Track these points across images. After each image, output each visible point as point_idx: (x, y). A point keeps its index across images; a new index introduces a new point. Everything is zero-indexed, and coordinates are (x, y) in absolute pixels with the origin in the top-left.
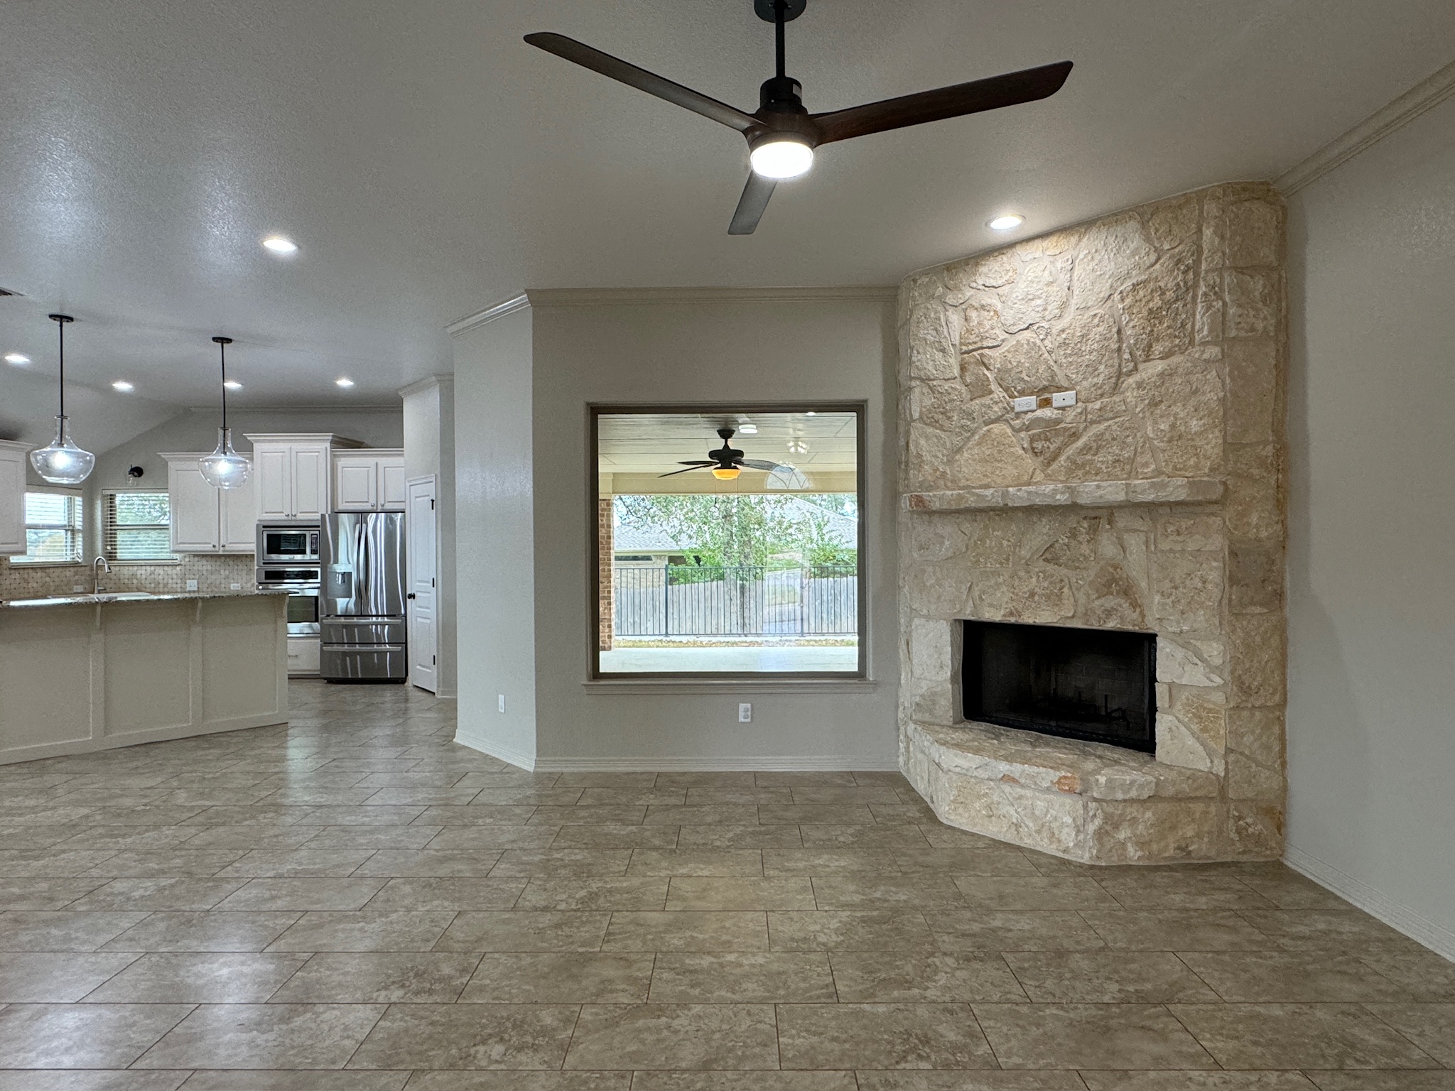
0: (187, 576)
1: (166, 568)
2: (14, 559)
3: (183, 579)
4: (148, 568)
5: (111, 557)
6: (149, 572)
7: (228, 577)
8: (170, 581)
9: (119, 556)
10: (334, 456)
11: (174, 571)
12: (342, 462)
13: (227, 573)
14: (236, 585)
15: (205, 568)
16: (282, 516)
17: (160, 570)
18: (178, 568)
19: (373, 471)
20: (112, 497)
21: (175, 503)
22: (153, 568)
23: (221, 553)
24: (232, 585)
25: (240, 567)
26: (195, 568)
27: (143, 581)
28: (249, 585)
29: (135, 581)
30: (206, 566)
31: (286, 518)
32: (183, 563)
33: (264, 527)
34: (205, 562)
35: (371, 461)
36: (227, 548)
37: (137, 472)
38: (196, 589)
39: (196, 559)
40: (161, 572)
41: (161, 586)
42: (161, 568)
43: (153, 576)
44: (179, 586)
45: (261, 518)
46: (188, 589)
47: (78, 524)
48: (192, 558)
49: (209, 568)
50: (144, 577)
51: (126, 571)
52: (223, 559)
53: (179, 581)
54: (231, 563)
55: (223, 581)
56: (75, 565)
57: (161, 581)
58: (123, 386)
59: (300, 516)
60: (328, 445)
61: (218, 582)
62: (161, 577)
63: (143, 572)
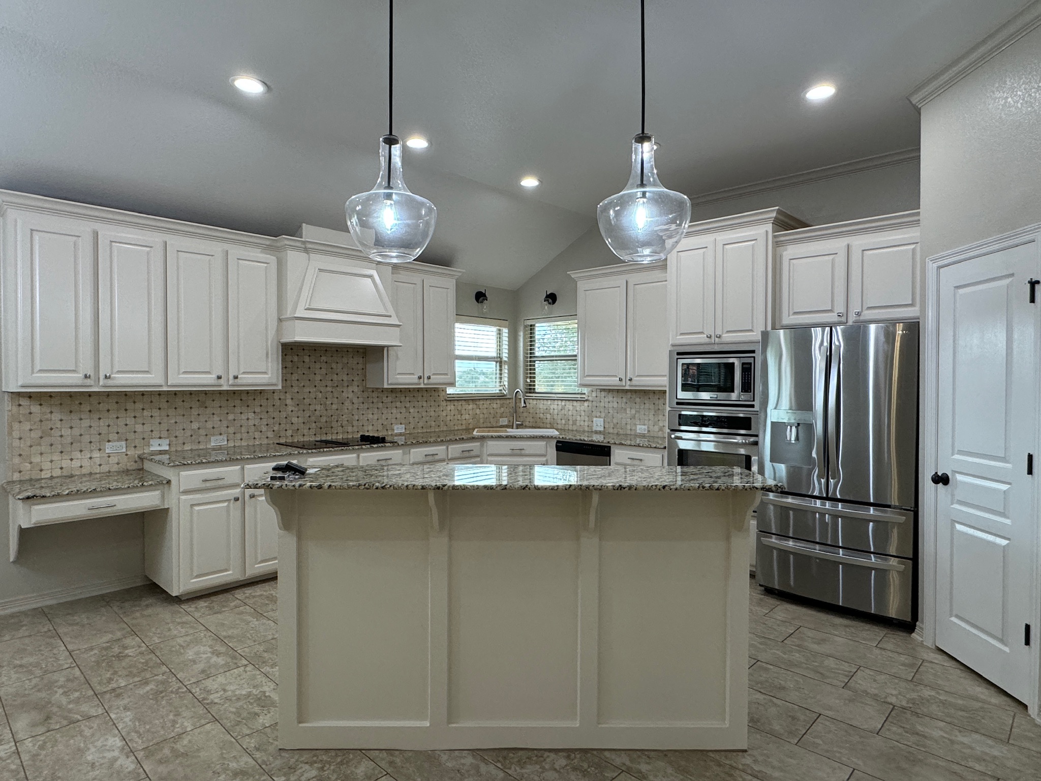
0: (594, 414)
1: (575, 403)
2: (450, 391)
3: (590, 417)
4: (560, 402)
5: (530, 389)
6: (560, 407)
7: (632, 418)
8: (578, 418)
9: (538, 388)
10: (777, 244)
11: (582, 408)
12: (790, 251)
13: (633, 411)
14: (643, 427)
15: (611, 405)
16: (702, 339)
17: (569, 405)
18: (586, 404)
19: (841, 260)
20: (532, 327)
21: (584, 331)
22: (563, 403)
23: (627, 388)
24: (638, 427)
25: (647, 405)
26: (602, 404)
27: (555, 417)
28: (656, 428)
29: (548, 416)
30: (612, 402)
31: (707, 340)
32: (590, 398)
33: (678, 354)
34: (611, 399)
35: (838, 244)
36: (634, 383)
37: (552, 298)
38: (602, 429)
39: (603, 394)
40: (571, 407)
41: (571, 422)
42: (571, 403)
43: (563, 411)
44: (586, 424)
45: (677, 342)
46: (594, 429)
47: (505, 356)
48: (598, 392)
49: (615, 405)
50: (556, 412)
51: (542, 405)
52: (629, 395)
53: (587, 419)
54: (638, 400)
55: (629, 421)
56: (500, 397)
57: (570, 418)
58: (530, 182)
59: (727, 338)
60: (769, 227)
61: (624, 422)
62: (570, 413)
63: (555, 407)
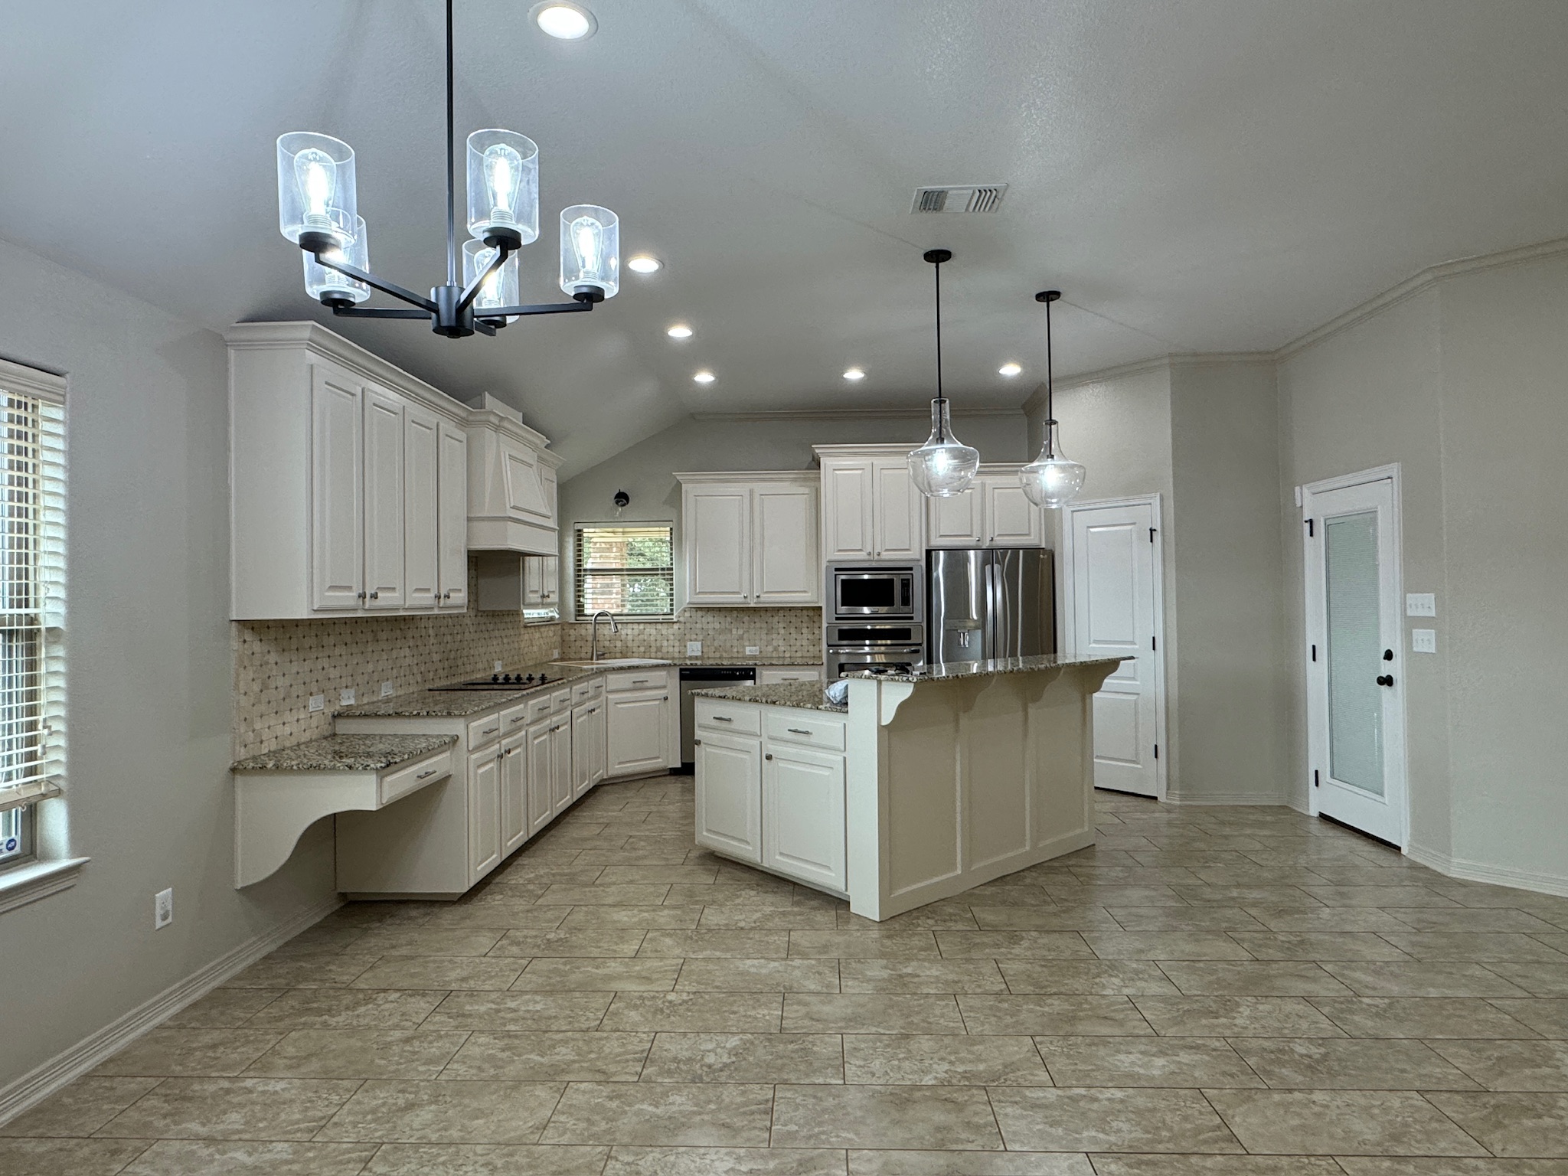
0: (688, 636)
1: (659, 626)
3: (683, 641)
4: (636, 626)
6: (636, 632)
7: (741, 638)
8: (665, 643)
9: (591, 610)
11: (671, 631)
13: (741, 632)
14: (754, 648)
15: (711, 626)
16: (862, 555)
17: (651, 630)
18: (676, 626)
19: (977, 494)
20: (579, 534)
22: (642, 626)
23: (752, 605)
24: (747, 649)
25: (758, 625)
26: (699, 626)
27: (630, 644)
28: (770, 648)
29: (619, 644)
30: (713, 623)
31: (867, 558)
32: (682, 619)
33: (836, 570)
34: (710, 619)
36: (762, 599)
37: (622, 499)
38: (700, 654)
39: (700, 613)
40: (653, 632)
41: (653, 649)
42: (653, 626)
43: (641, 637)
44: (677, 649)
45: (834, 558)
46: (689, 654)
48: (694, 613)
49: (717, 626)
50: (630, 637)
52: (735, 614)
53: (677, 644)
54: (746, 619)
55: (735, 643)
57: (653, 644)
59: (885, 555)
61: (728, 645)
62: (652, 638)
63: (629, 632)
